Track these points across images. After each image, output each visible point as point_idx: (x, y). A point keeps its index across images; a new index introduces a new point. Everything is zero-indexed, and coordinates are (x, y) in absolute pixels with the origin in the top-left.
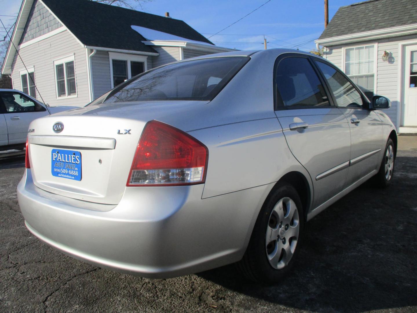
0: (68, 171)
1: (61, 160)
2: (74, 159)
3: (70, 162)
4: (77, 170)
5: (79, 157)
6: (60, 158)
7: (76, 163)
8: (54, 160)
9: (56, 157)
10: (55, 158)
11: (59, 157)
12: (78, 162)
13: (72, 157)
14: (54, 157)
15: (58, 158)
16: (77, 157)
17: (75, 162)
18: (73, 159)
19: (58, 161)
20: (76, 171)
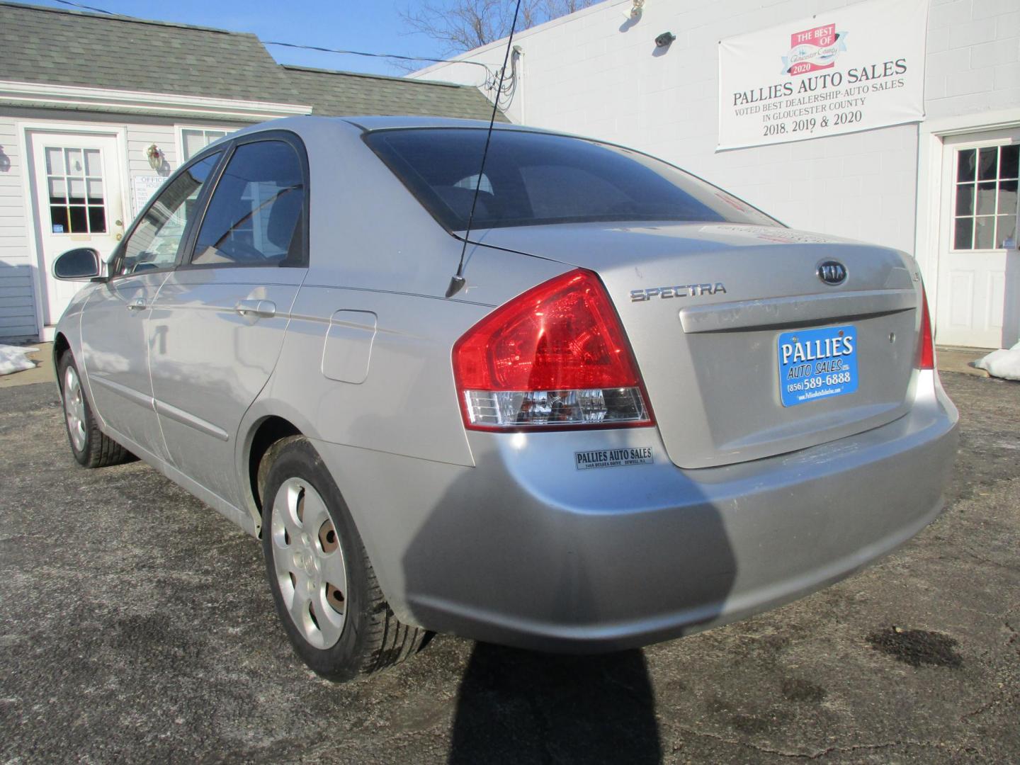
0: (824, 379)
1: (803, 359)
2: (838, 345)
3: (828, 355)
4: (848, 368)
5: (850, 338)
6: (802, 354)
7: (844, 354)
8: (786, 361)
9: (788, 355)
10: (787, 357)
11: (799, 352)
12: (848, 349)
13: (834, 343)
14: (785, 355)
15: (796, 355)
16: (848, 339)
17: (840, 354)
18: (835, 345)
19: (794, 363)
20: (844, 372)
